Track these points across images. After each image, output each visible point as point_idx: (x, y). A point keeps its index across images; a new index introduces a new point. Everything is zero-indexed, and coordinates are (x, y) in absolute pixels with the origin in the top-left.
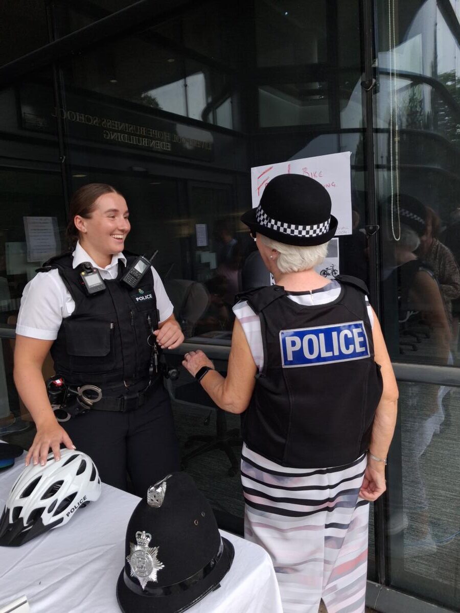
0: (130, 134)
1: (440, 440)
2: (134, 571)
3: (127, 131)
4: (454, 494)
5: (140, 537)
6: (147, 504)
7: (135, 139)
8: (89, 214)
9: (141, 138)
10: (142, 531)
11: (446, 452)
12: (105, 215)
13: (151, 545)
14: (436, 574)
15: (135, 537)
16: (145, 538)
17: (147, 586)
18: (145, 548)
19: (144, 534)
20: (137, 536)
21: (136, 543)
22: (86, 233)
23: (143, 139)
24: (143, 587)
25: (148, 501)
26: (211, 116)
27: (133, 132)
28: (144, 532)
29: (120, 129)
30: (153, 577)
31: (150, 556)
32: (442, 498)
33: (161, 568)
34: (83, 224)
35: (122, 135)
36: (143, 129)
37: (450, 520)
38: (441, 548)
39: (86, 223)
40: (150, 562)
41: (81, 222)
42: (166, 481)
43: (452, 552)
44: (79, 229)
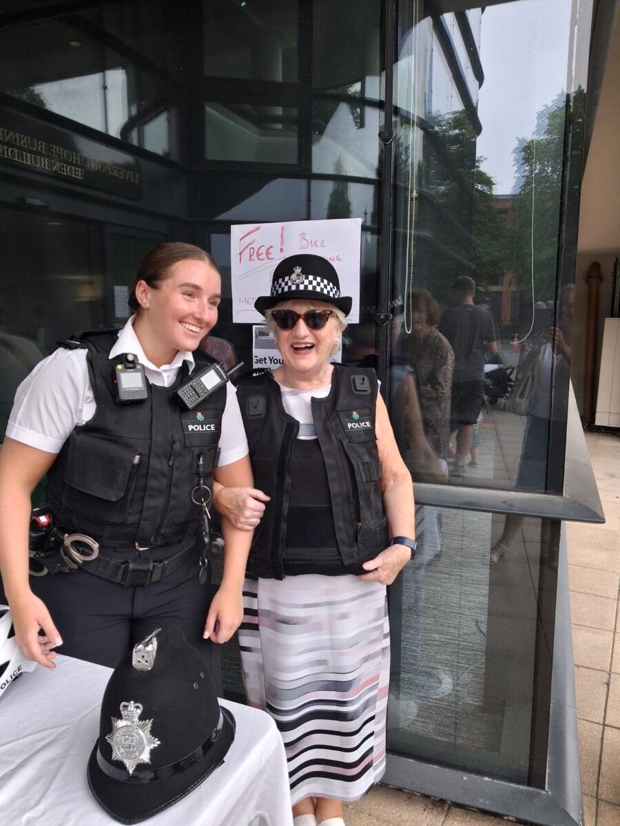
0: (21, 149)
1: (429, 574)
2: (118, 754)
3: (18, 144)
4: (449, 637)
5: (127, 709)
6: (132, 666)
7: (29, 157)
8: (158, 282)
9: (39, 157)
10: (128, 701)
11: (439, 588)
12: (179, 290)
13: (142, 717)
14: (434, 731)
15: (119, 709)
16: (133, 710)
17: (136, 770)
18: (134, 722)
19: (132, 705)
20: (121, 708)
21: (120, 717)
22: (148, 309)
23: (42, 159)
24: (131, 772)
25: (134, 663)
26: (134, 135)
27: (26, 147)
28: (132, 702)
29: (6, 140)
30: (145, 757)
31: (140, 732)
32: (436, 643)
33: (156, 746)
34: (146, 294)
35: (10, 150)
36: (42, 144)
37: (446, 668)
38: (438, 702)
39: (151, 294)
40: (141, 739)
41: (145, 290)
42: (157, 636)
43: (450, 705)
44: (139, 301)
